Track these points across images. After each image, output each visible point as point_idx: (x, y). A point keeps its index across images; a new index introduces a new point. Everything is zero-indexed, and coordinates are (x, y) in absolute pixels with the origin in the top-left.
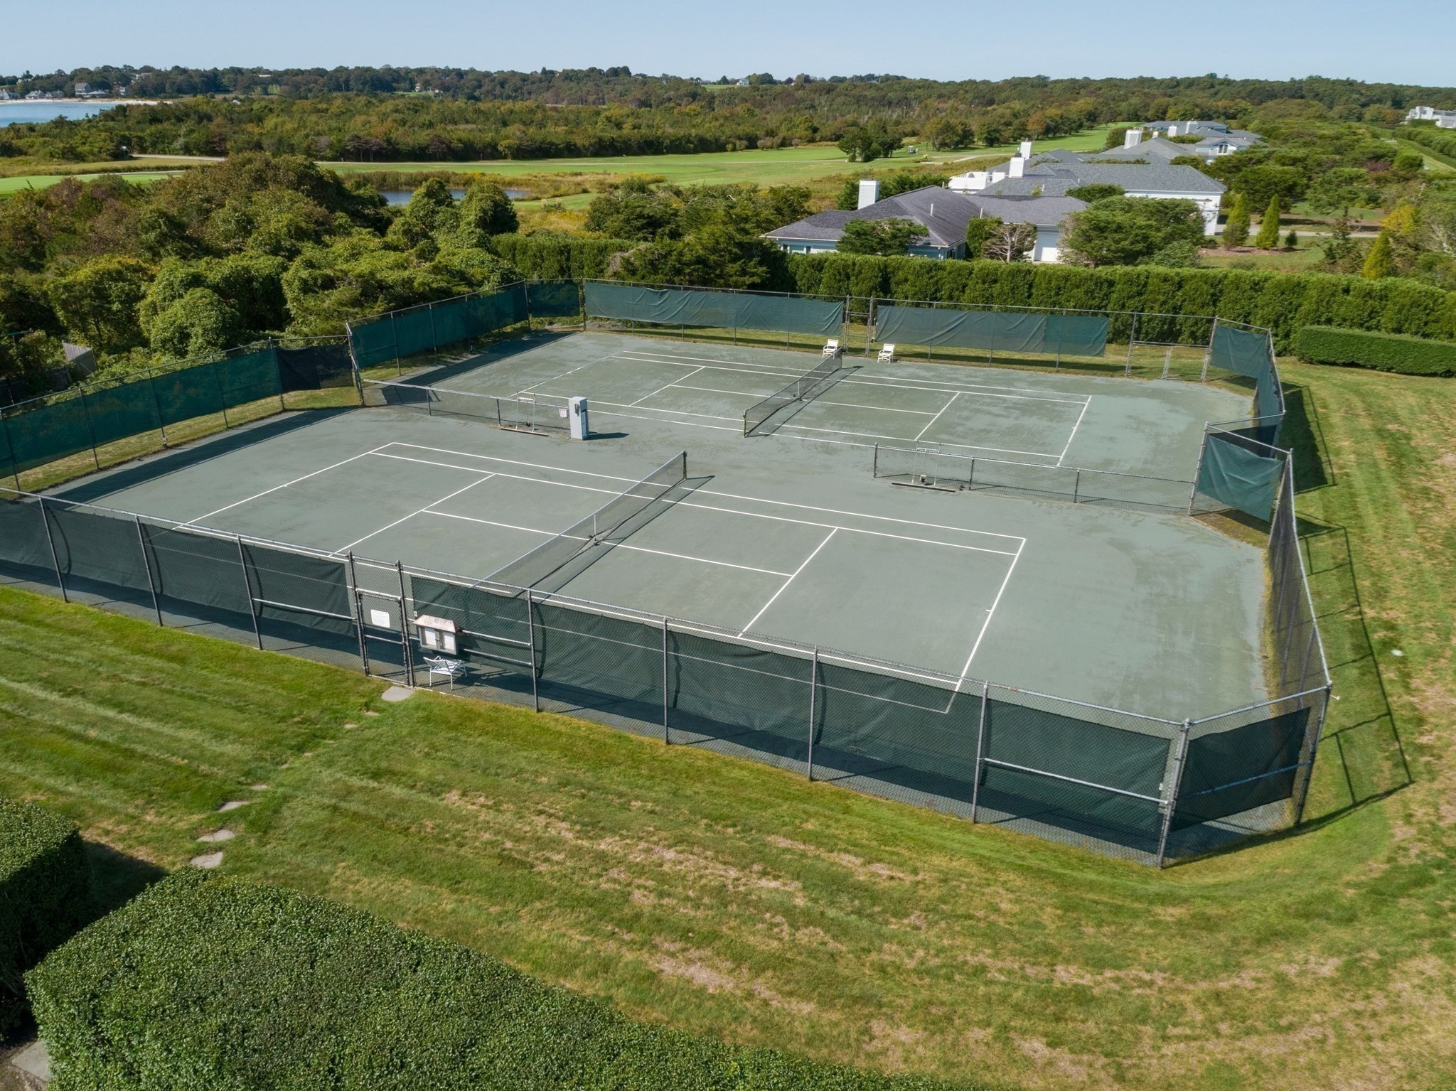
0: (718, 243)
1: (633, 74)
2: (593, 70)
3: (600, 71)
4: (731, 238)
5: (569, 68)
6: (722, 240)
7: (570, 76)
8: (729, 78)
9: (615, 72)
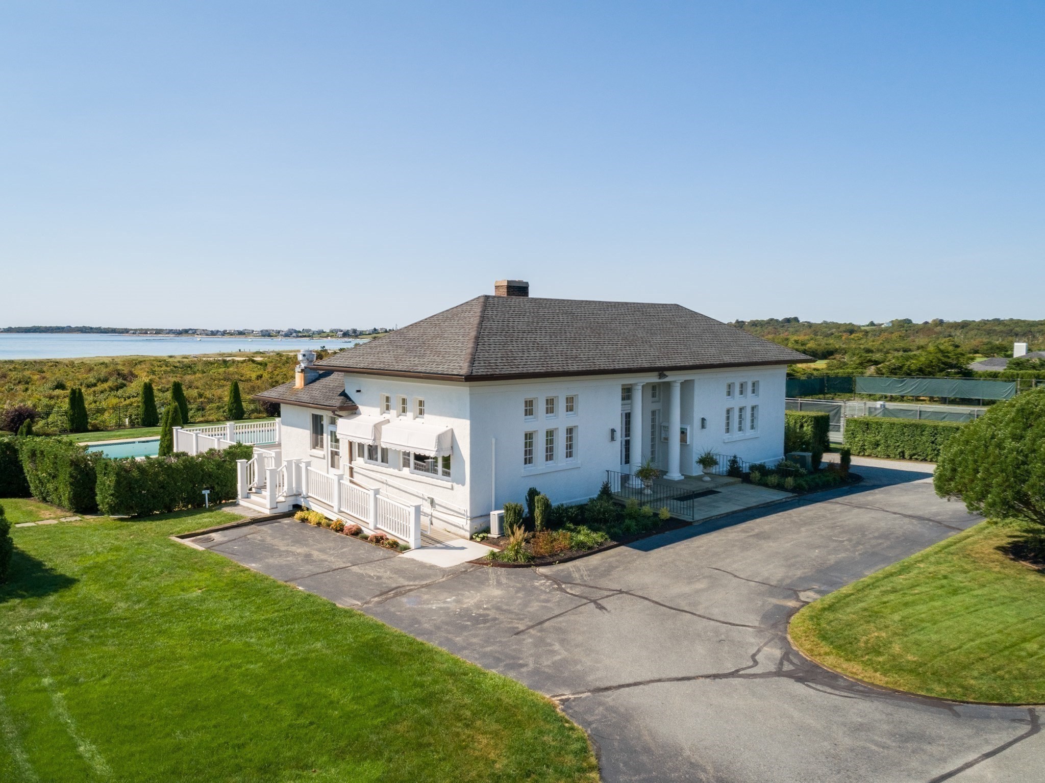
0: (932, 362)
1: (801, 322)
2: (772, 320)
3: (777, 321)
4: (940, 360)
5: (754, 319)
6: (934, 361)
7: (754, 324)
8: (876, 322)
9: (788, 321)
